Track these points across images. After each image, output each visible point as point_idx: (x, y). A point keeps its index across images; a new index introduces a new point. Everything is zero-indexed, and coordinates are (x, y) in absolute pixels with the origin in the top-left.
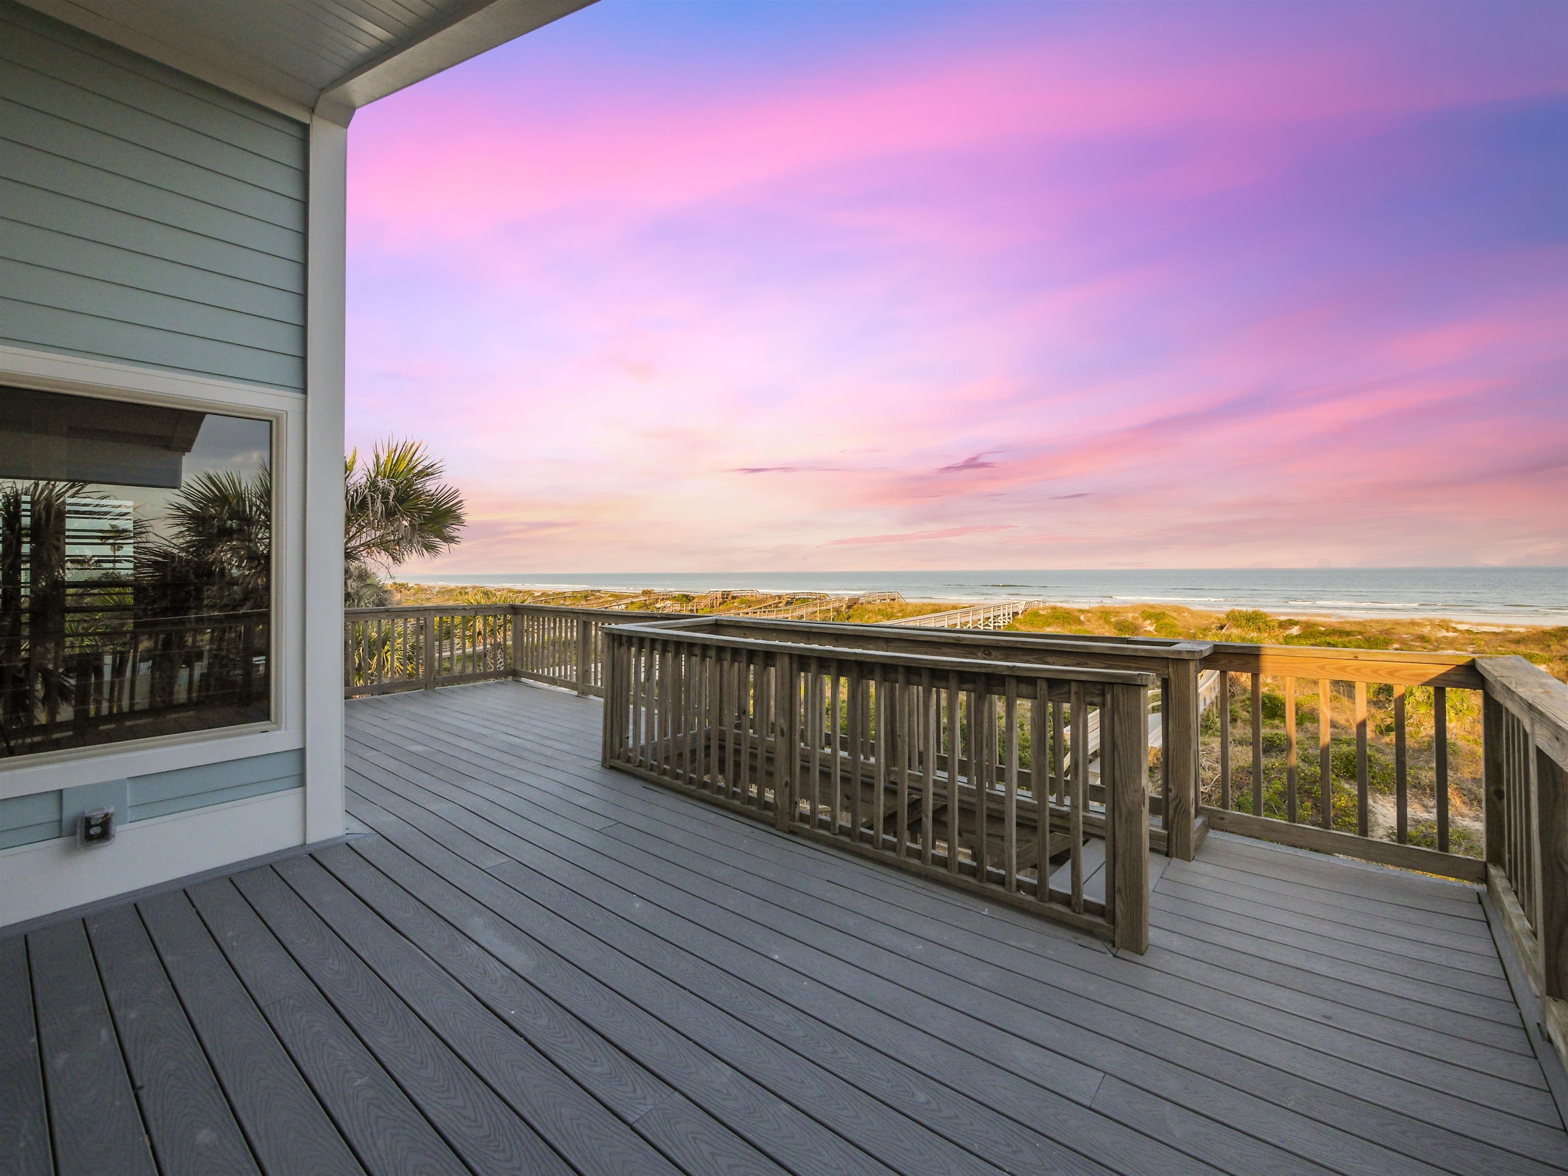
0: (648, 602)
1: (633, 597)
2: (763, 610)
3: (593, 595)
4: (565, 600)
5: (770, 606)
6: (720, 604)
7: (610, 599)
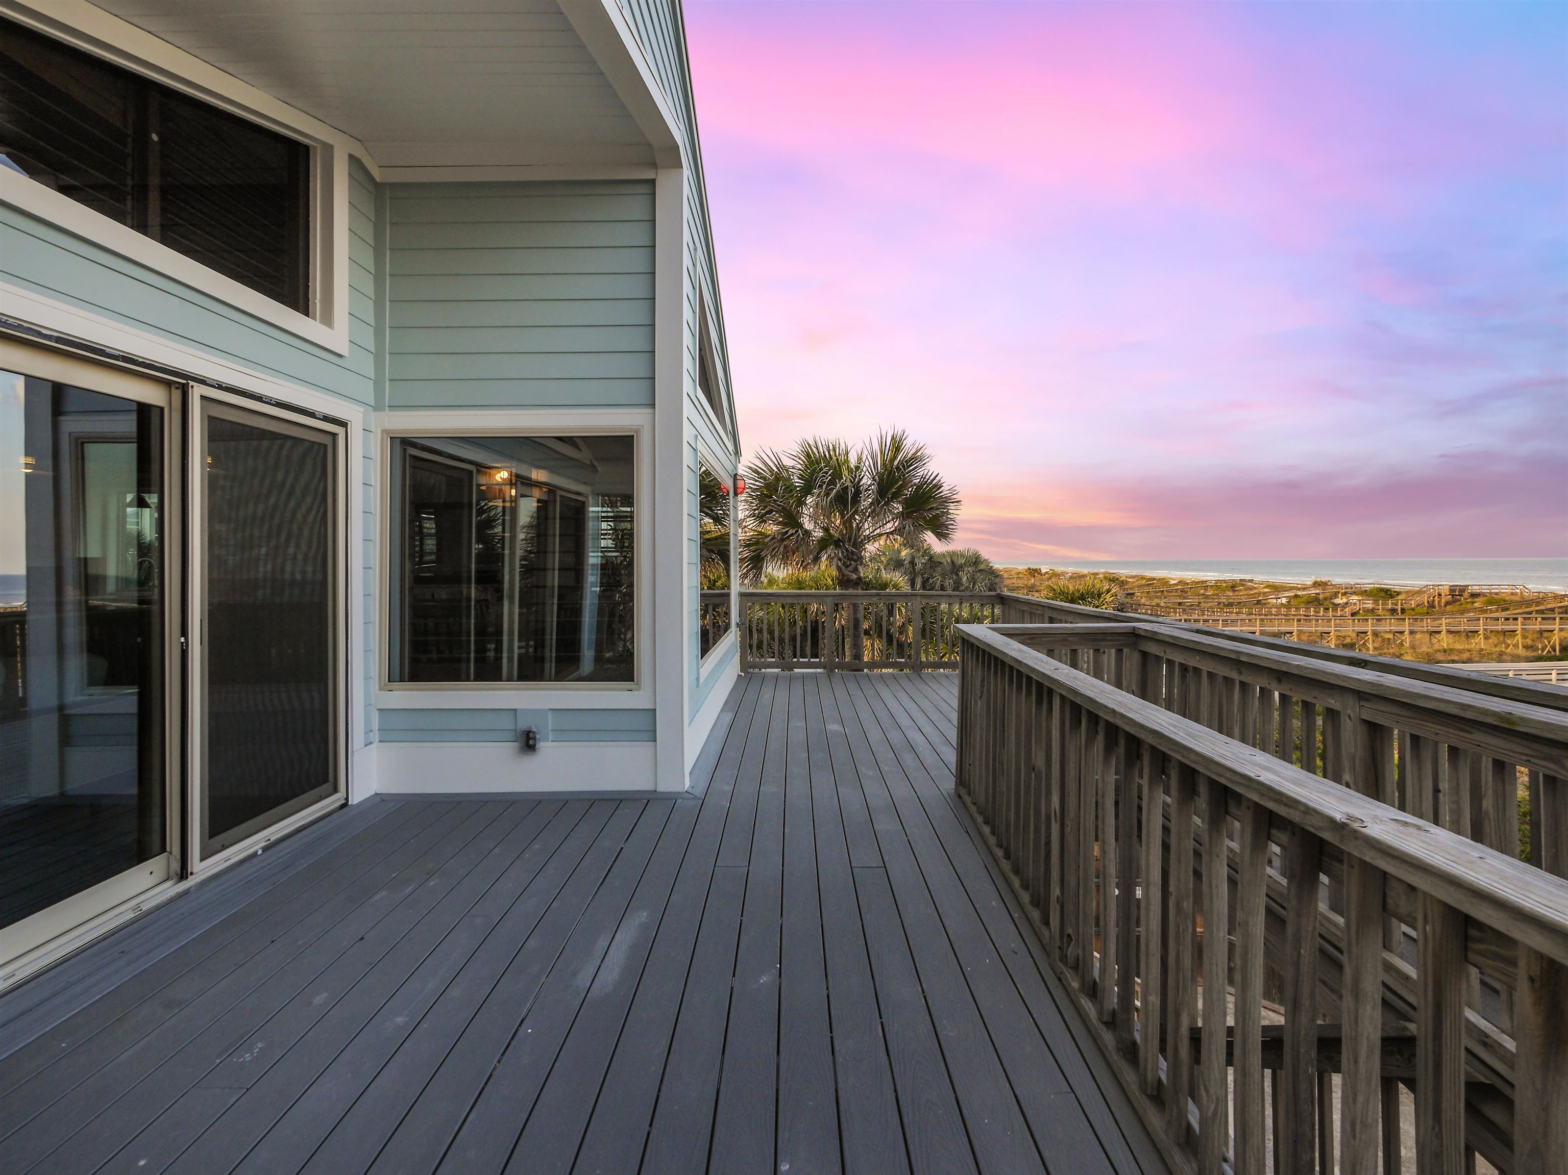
0: (1321, 597)
1: (1299, 589)
2: (1534, 615)
3: (1243, 585)
4: (1206, 590)
5: (1552, 610)
6: (1447, 603)
7: (1266, 590)
